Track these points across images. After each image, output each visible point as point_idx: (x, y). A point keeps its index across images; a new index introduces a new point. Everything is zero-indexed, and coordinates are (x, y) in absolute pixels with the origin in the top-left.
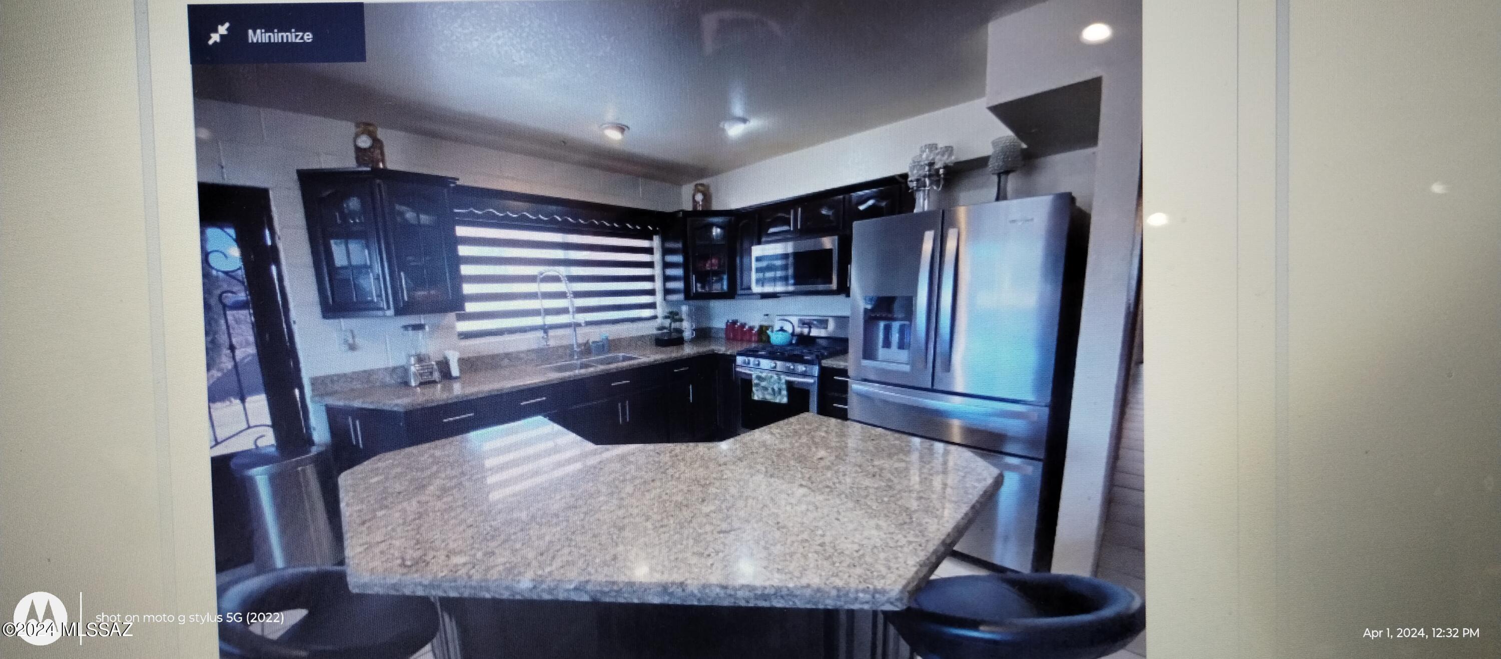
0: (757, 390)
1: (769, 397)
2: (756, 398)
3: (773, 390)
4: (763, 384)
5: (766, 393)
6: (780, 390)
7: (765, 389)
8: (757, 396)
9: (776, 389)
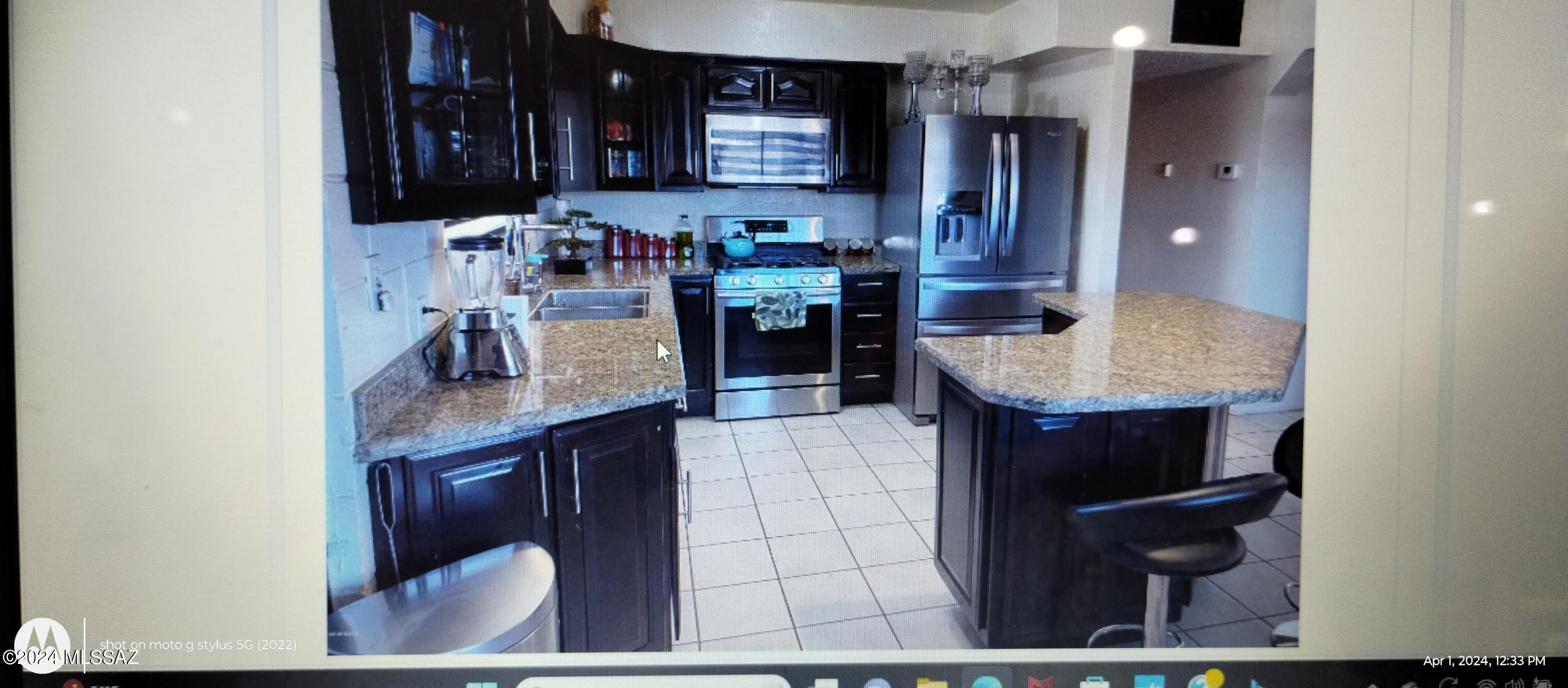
0: (763, 318)
1: (781, 324)
2: (763, 329)
3: (788, 311)
4: (774, 307)
5: (778, 317)
6: (797, 311)
7: (777, 313)
8: (764, 326)
9: (792, 310)
